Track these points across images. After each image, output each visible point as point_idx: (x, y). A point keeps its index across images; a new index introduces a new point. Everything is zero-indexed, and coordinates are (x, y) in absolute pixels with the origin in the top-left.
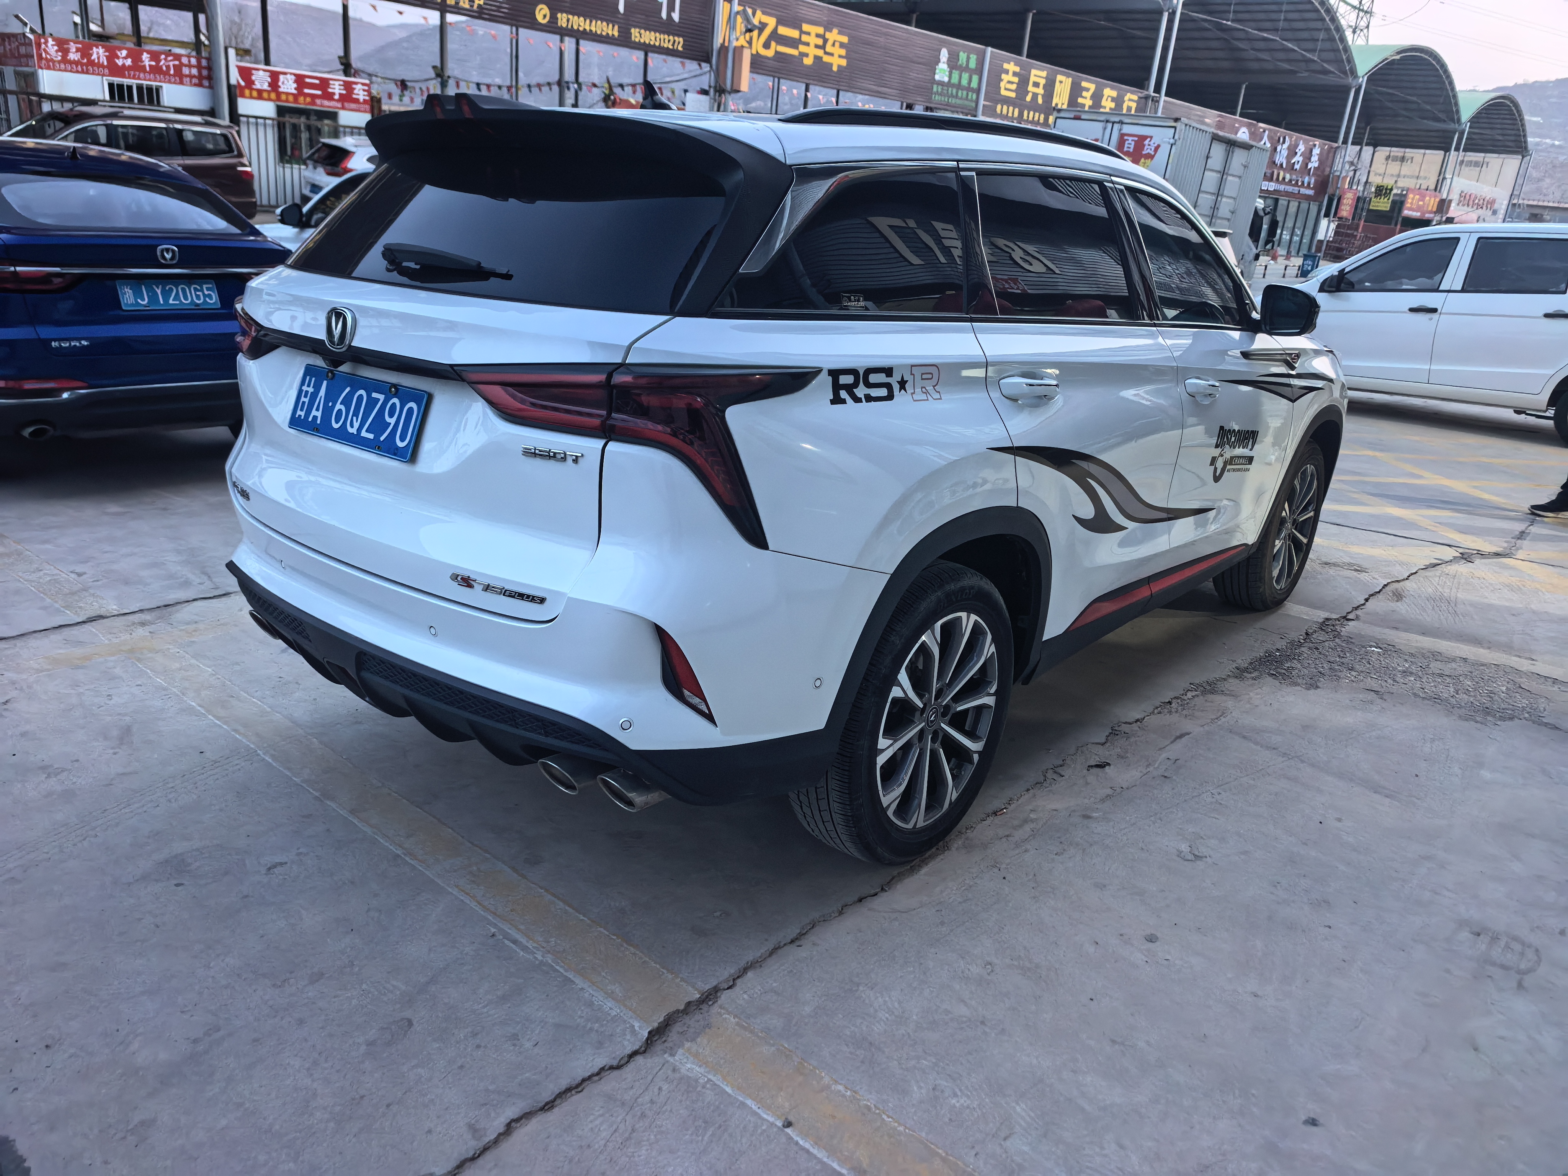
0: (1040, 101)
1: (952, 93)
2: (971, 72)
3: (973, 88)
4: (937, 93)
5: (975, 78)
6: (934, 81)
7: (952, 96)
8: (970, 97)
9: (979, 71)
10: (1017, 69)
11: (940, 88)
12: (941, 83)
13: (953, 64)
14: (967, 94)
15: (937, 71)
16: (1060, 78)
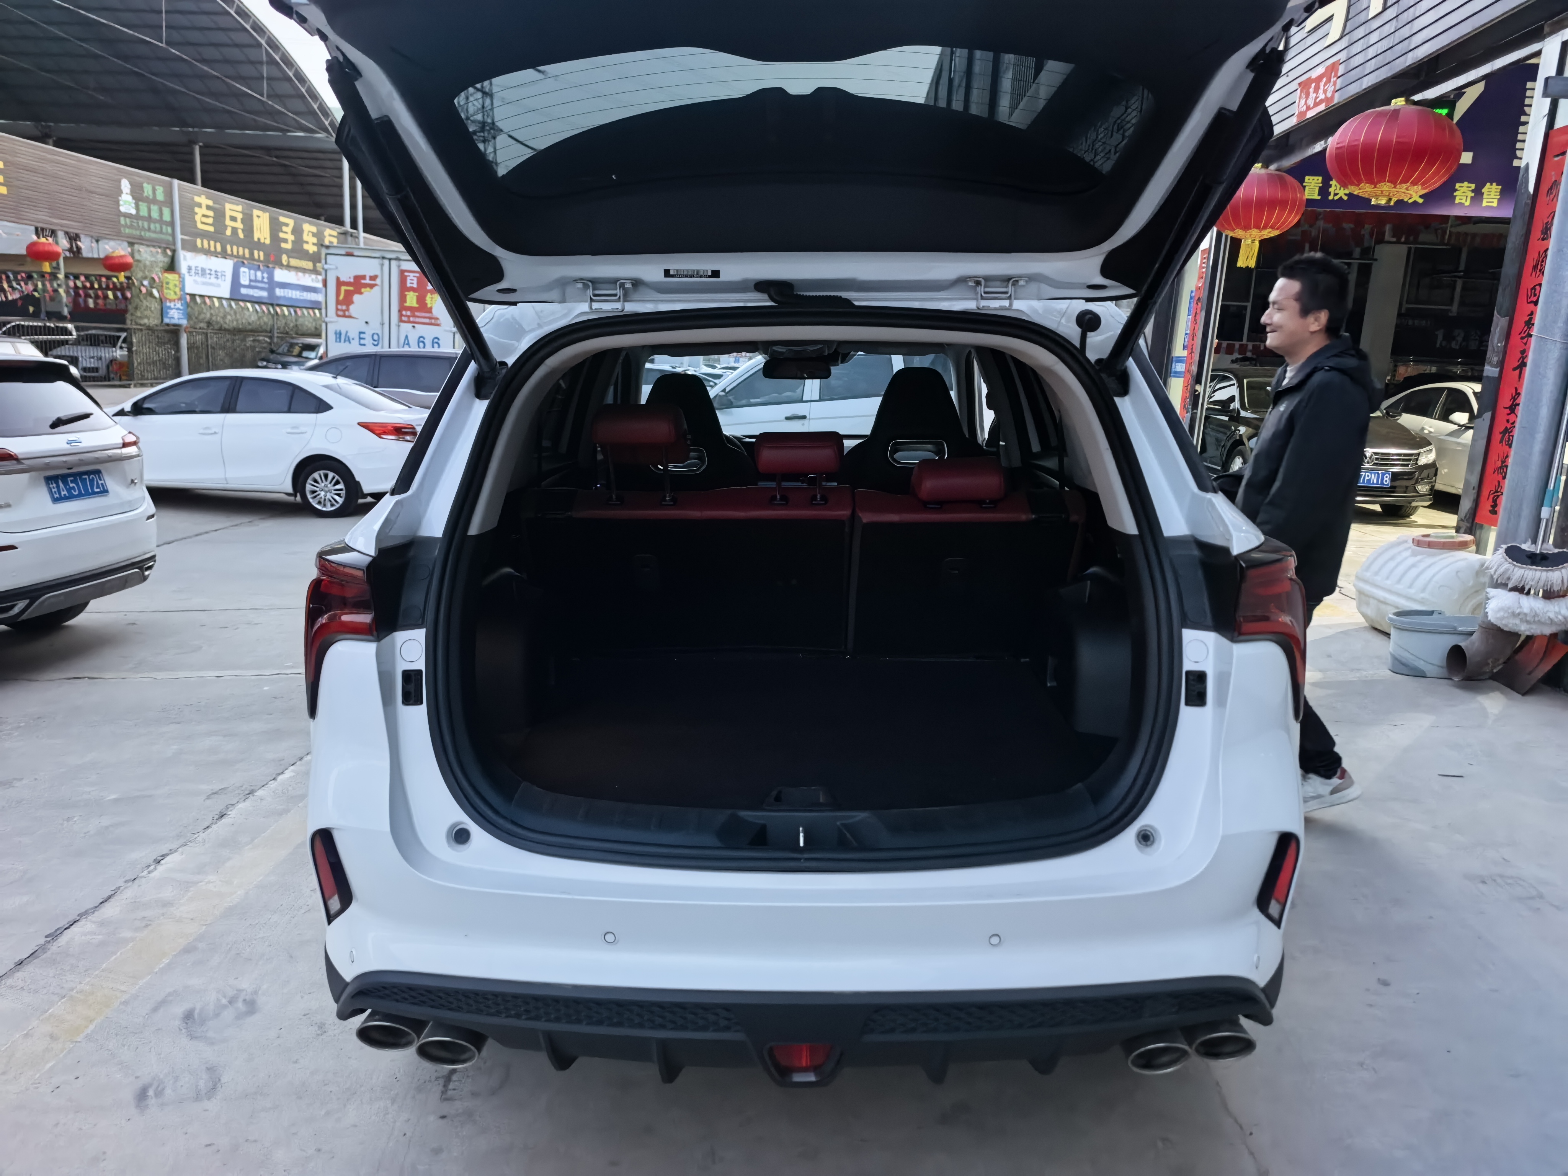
0: (241, 235)
1: (143, 227)
2: (161, 204)
3: (166, 222)
4: (126, 226)
5: (166, 212)
6: (120, 214)
7: (143, 229)
8: (164, 230)
9: (169, 202)
10: (210, 203)
11: (128, 220)
12: (127, 215)
13: (137, 195)
14: (161, 228)
15: (121, 203)
16: (256, 212)
